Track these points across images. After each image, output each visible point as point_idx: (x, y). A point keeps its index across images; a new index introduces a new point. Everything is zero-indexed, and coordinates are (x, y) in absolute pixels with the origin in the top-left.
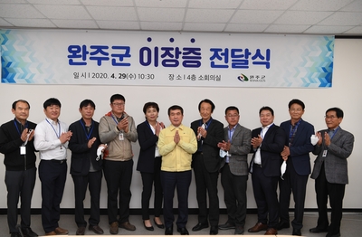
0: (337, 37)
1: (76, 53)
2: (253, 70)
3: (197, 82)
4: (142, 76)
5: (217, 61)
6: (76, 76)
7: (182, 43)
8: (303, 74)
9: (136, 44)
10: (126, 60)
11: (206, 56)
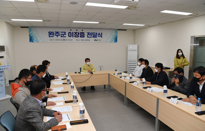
0: (118, 30)
1: (51, 34)
2: (98, 38)
3: (84, 41)
4: (69, 40)
5: (89, 36)
6: (51, 40)
7: (80, 31)
8: (110, 39)
9: (67, 31)
10: (64, 36)
11: (86, 35)
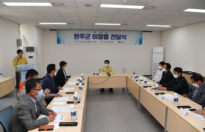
0: (143, 31)
1: (76, 36)
2: (122, 40)
3: (108, 43)
4: (93, 42)
5: (113, 38)
6: (76, 42)
7: (104, 33)
8: (135, 41)
9: (92, 33)
10: (89, 38)
11: (110, 36)
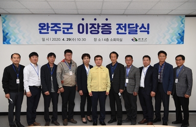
0: (187, 16)
1: (43, 27)
2: (140, 35)
3: (109, 42)
4: (79, 40)
5: (120, 31)
6: (43, 40)
7: (101, 21)
8: (168, 37)
9: (76, 22)
10: (70, 31)
11: (114, 28)
